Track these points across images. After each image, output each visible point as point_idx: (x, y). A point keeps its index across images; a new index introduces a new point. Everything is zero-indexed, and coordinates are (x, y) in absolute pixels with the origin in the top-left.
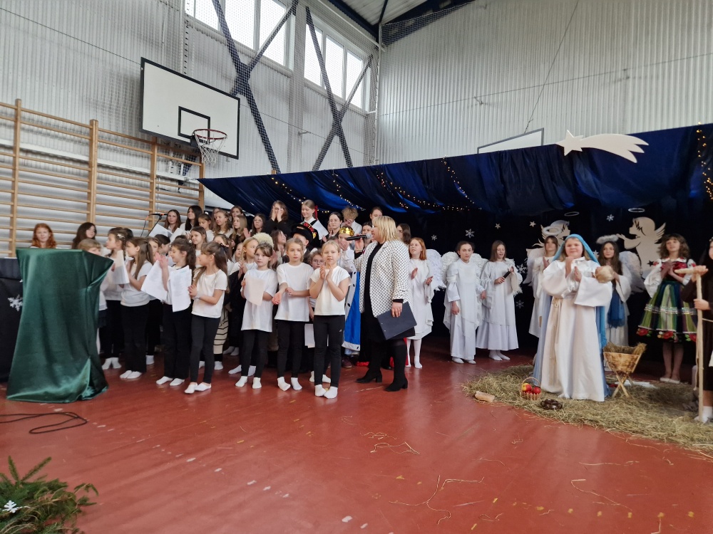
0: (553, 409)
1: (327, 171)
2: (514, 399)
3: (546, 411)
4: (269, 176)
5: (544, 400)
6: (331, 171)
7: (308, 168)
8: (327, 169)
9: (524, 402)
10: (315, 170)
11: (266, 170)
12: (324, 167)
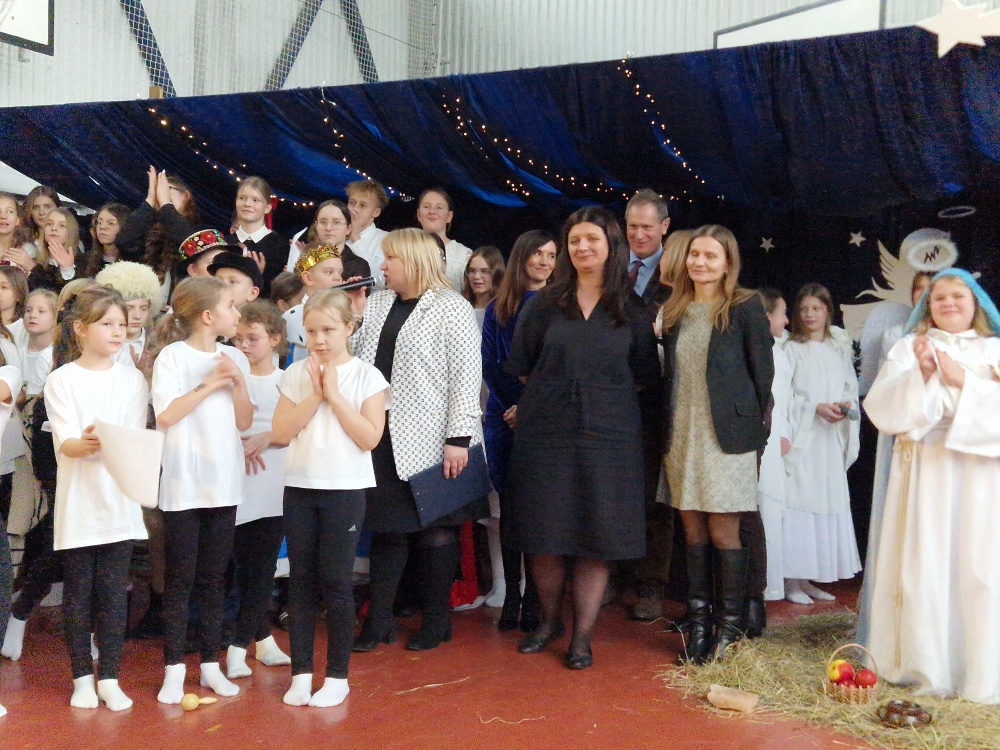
0: (906, 726)
1: (304, 91)
2: (810, 702)
3: (891, 732)
4: (143, 104)
5: (886, 702)
6: (316, 91)
7: (253, 81)
8: (306, 84)
9: (834, 708)
10: (274, 88)
11: (134, 87)
12: (298, 79)
